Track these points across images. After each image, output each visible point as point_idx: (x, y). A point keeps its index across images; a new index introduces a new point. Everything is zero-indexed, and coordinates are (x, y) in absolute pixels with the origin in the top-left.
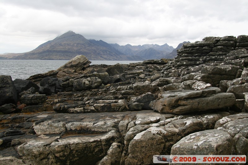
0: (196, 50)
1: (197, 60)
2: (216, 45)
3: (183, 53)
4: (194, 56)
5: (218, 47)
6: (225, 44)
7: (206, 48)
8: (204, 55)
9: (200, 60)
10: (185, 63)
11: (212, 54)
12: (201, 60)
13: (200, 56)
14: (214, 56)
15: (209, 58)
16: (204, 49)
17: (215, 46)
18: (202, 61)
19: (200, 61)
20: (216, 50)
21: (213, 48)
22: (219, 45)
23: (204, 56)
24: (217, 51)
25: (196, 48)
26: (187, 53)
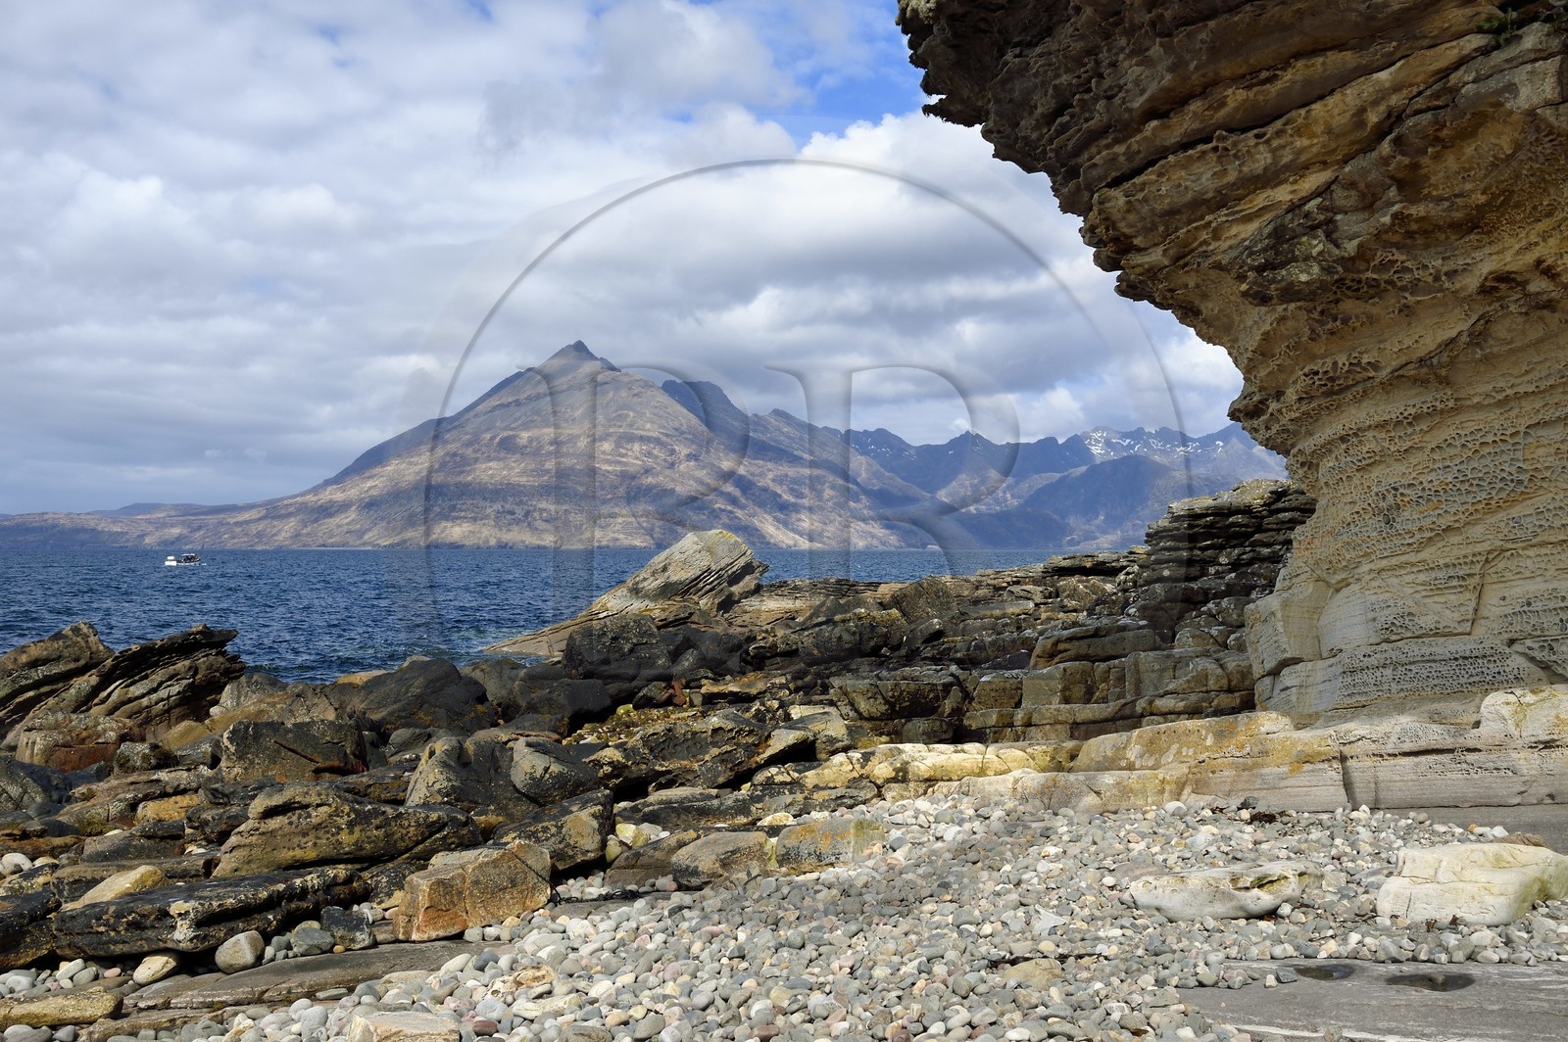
0: (1205, 527)
1: (1210, 562)
2: (1273, 507)
3: (1162, 538)
4: (1200, 549)
5: (1281, 516)
6: (1306, 504)
7: (1239, 518)
8: (1235, 542)
9: (1221, 560)
10: (1166, 573)
11: (1260, 541)
12: (1223, 560)
13: (1221, 548)
14: (1268, 545)
15: (1251, 555)
16: (1233, 525)
17: (1273, 513)
18: (1226, 565)
19: (1221, 565)
20: (1275, 526)
21: (1264, 517)
22: (1285, 510)
23: (1234, 547)
24: (1278, 530)
25: (1202, 522)
26: (1174, 538)
